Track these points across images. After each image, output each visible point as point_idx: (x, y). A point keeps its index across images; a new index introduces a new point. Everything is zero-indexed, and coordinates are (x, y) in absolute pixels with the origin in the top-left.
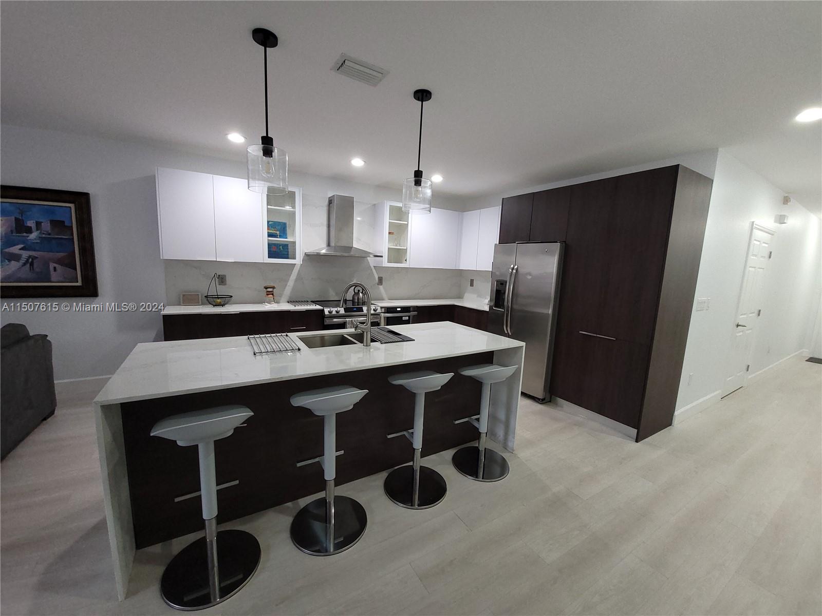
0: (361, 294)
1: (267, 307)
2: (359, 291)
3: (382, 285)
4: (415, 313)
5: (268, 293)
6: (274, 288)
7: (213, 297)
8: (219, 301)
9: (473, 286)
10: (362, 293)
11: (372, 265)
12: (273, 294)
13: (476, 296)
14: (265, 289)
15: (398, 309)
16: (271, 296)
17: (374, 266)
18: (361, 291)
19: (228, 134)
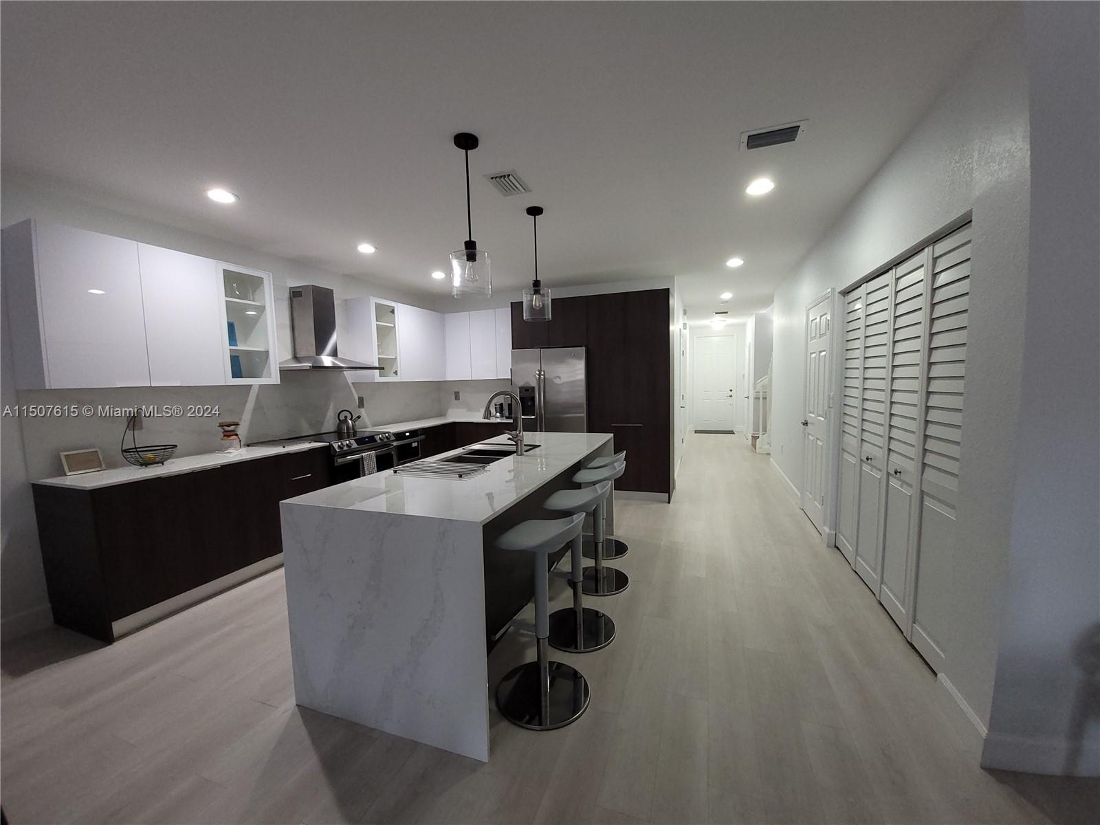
0: (350, 422)
1: (231, 455)
2: (346, 417)
3: (363, 407)
4: (423, 437)
5: (228, 434)
6: (237, 424)
7: (136, 450)
8: (150, 455)
9: (459, 399)
10: (351, 419)
11: (350, 382)
12: (237, 435)
13: (465, 410)
14: (220, 429)
15: (407, 434)
16: (236, 437)
17: (352, 383)
18: (349, 417)
19: (207, 190)
